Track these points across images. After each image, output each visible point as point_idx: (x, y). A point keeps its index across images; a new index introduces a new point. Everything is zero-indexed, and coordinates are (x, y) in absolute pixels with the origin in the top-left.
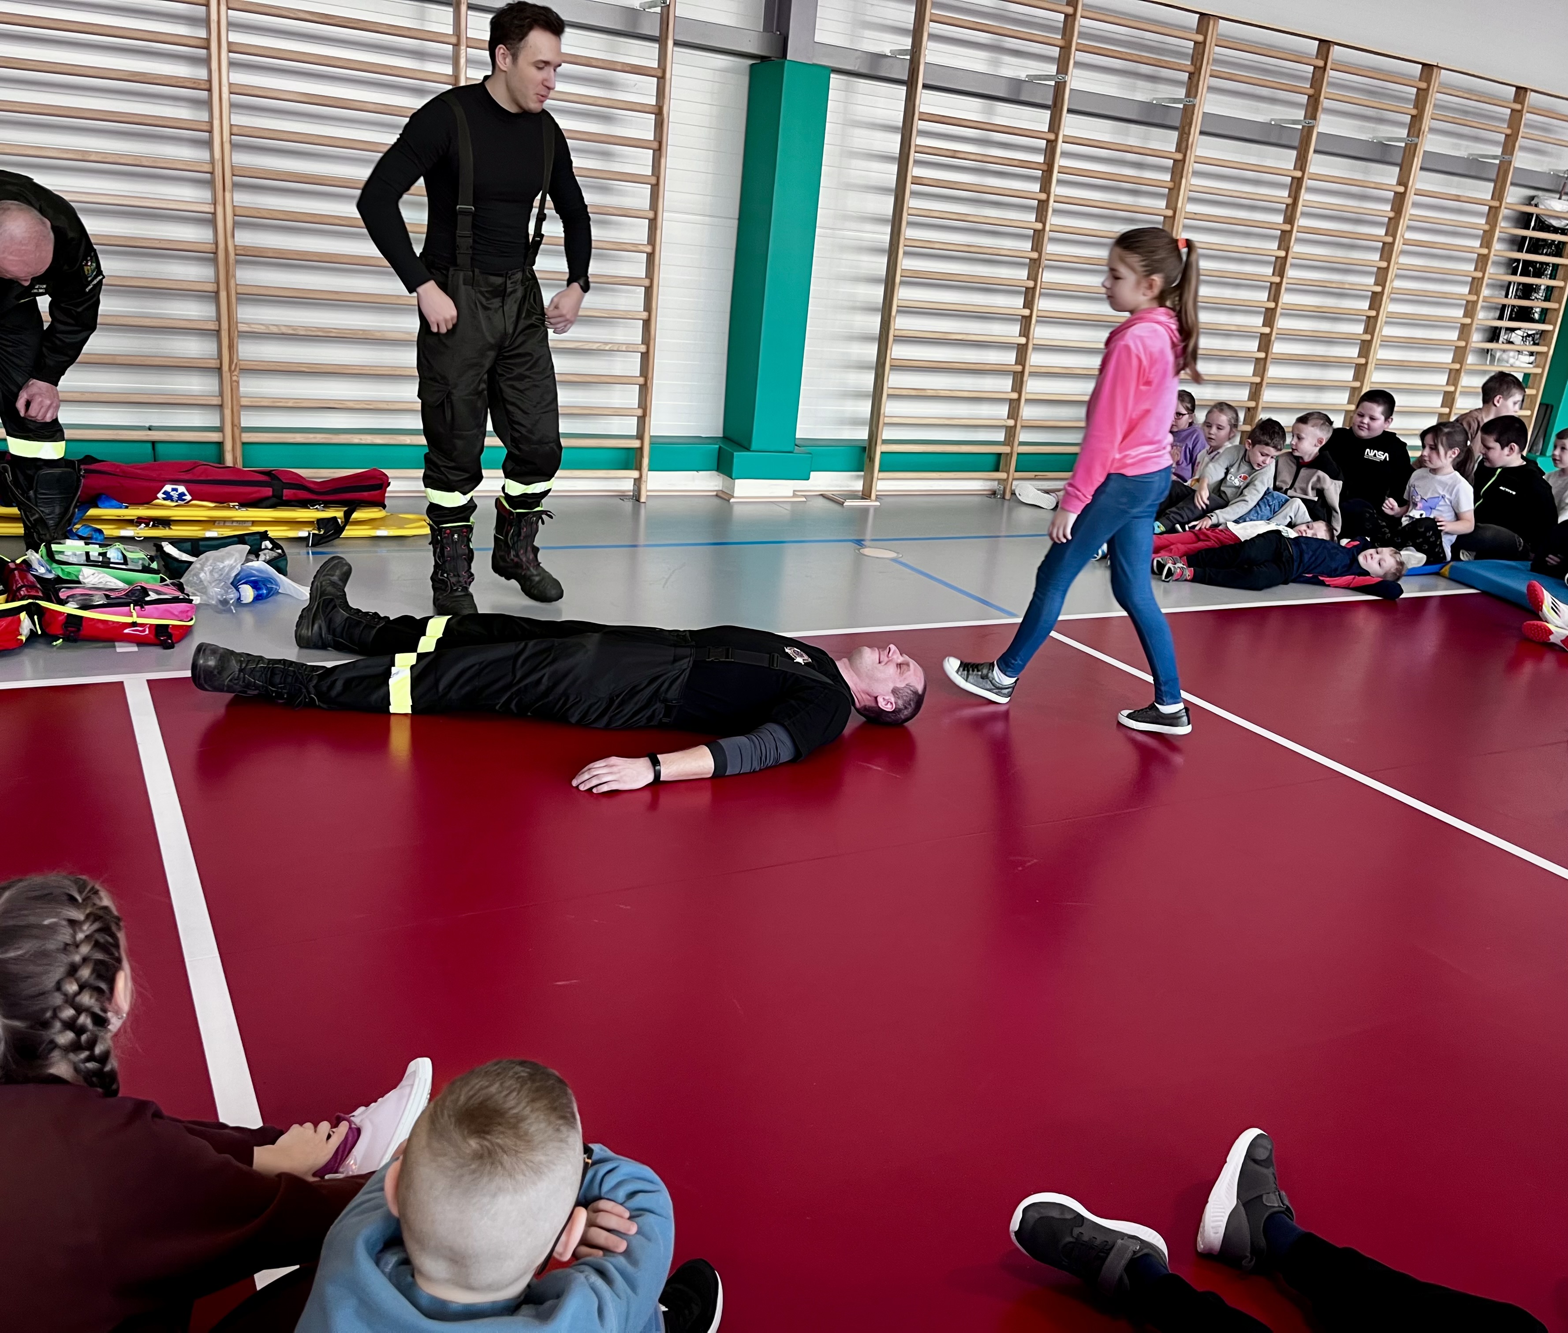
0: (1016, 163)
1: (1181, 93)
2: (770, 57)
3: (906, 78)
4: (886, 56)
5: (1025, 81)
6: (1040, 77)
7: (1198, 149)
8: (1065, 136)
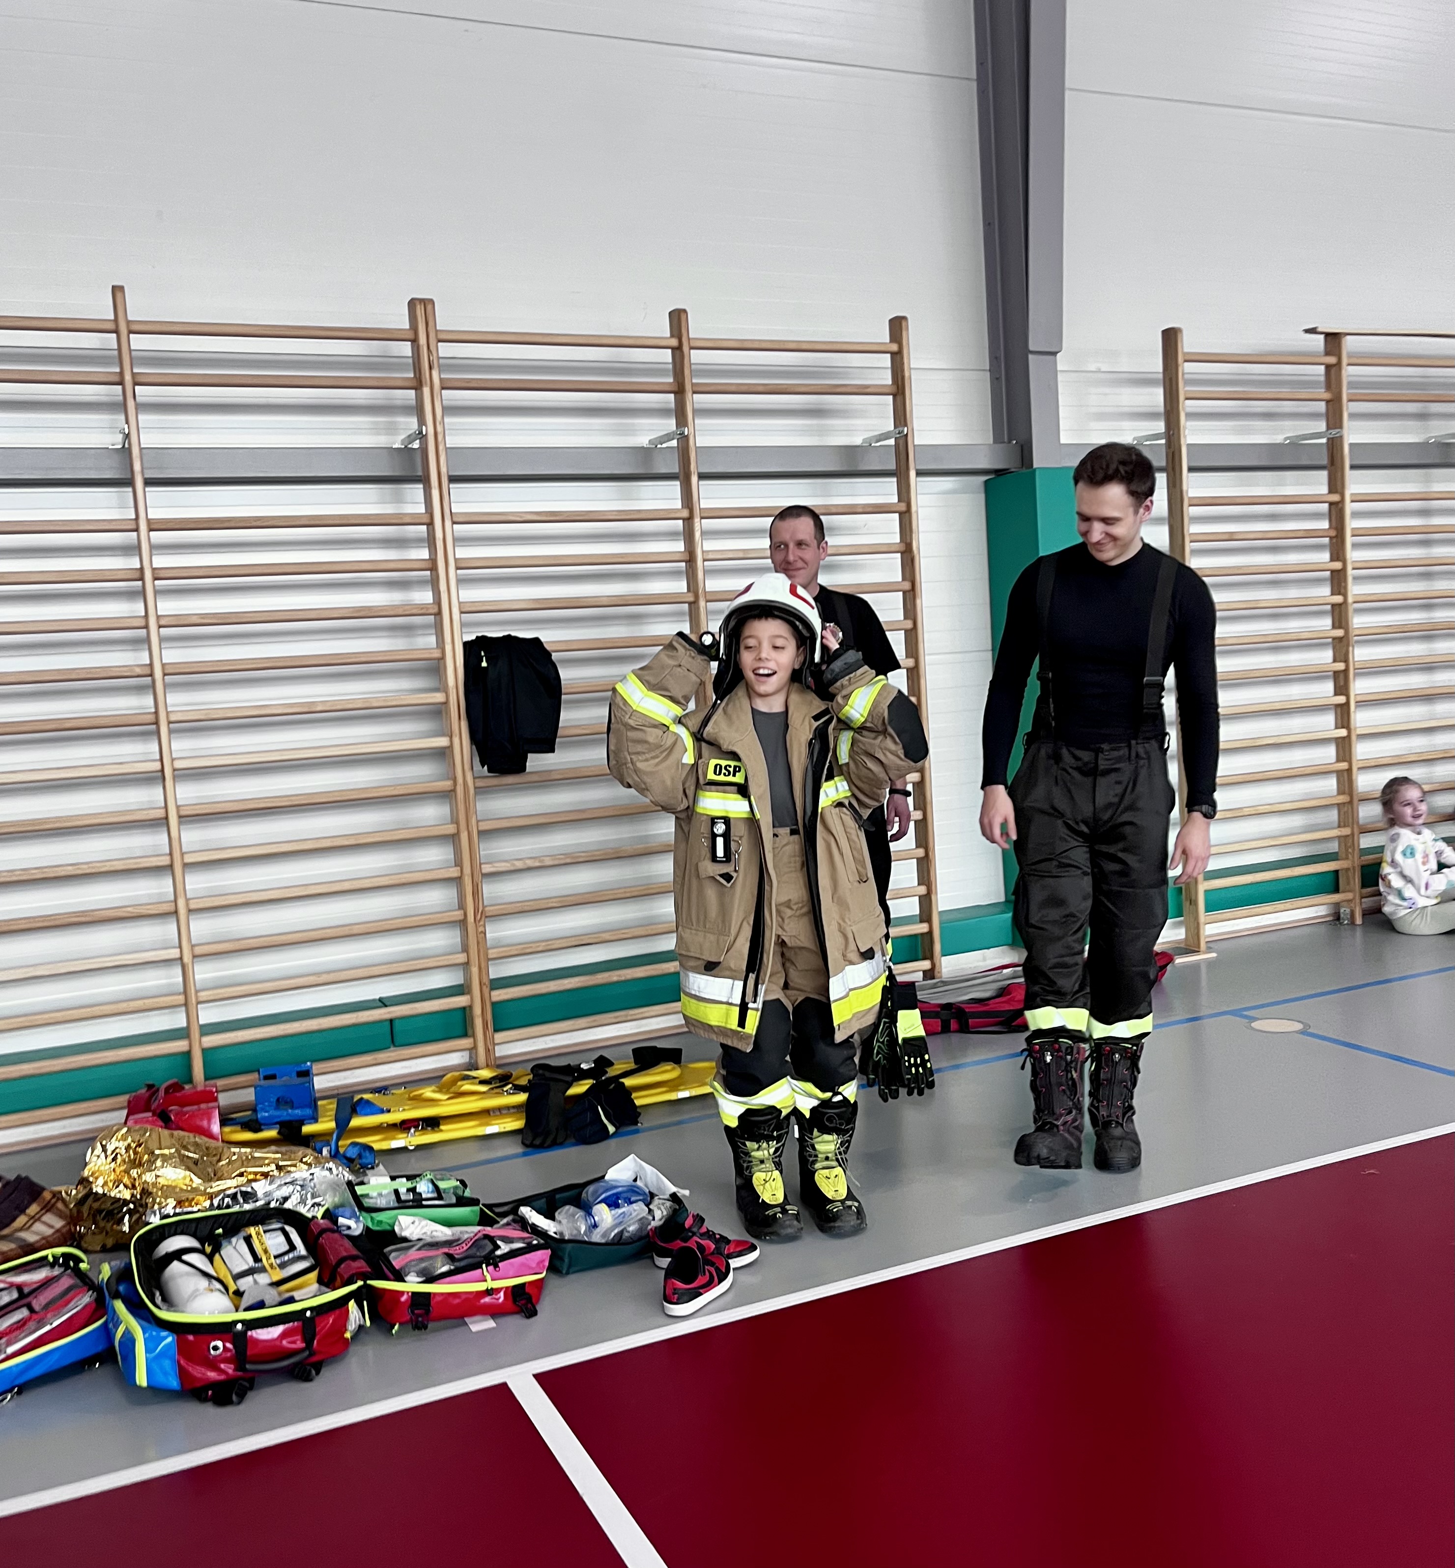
0: (1300, 534)
2: (1007, 470)
3: (1165, 464)
5: (1284, 444)
6: (1303, 437)
8: (1352, 494)
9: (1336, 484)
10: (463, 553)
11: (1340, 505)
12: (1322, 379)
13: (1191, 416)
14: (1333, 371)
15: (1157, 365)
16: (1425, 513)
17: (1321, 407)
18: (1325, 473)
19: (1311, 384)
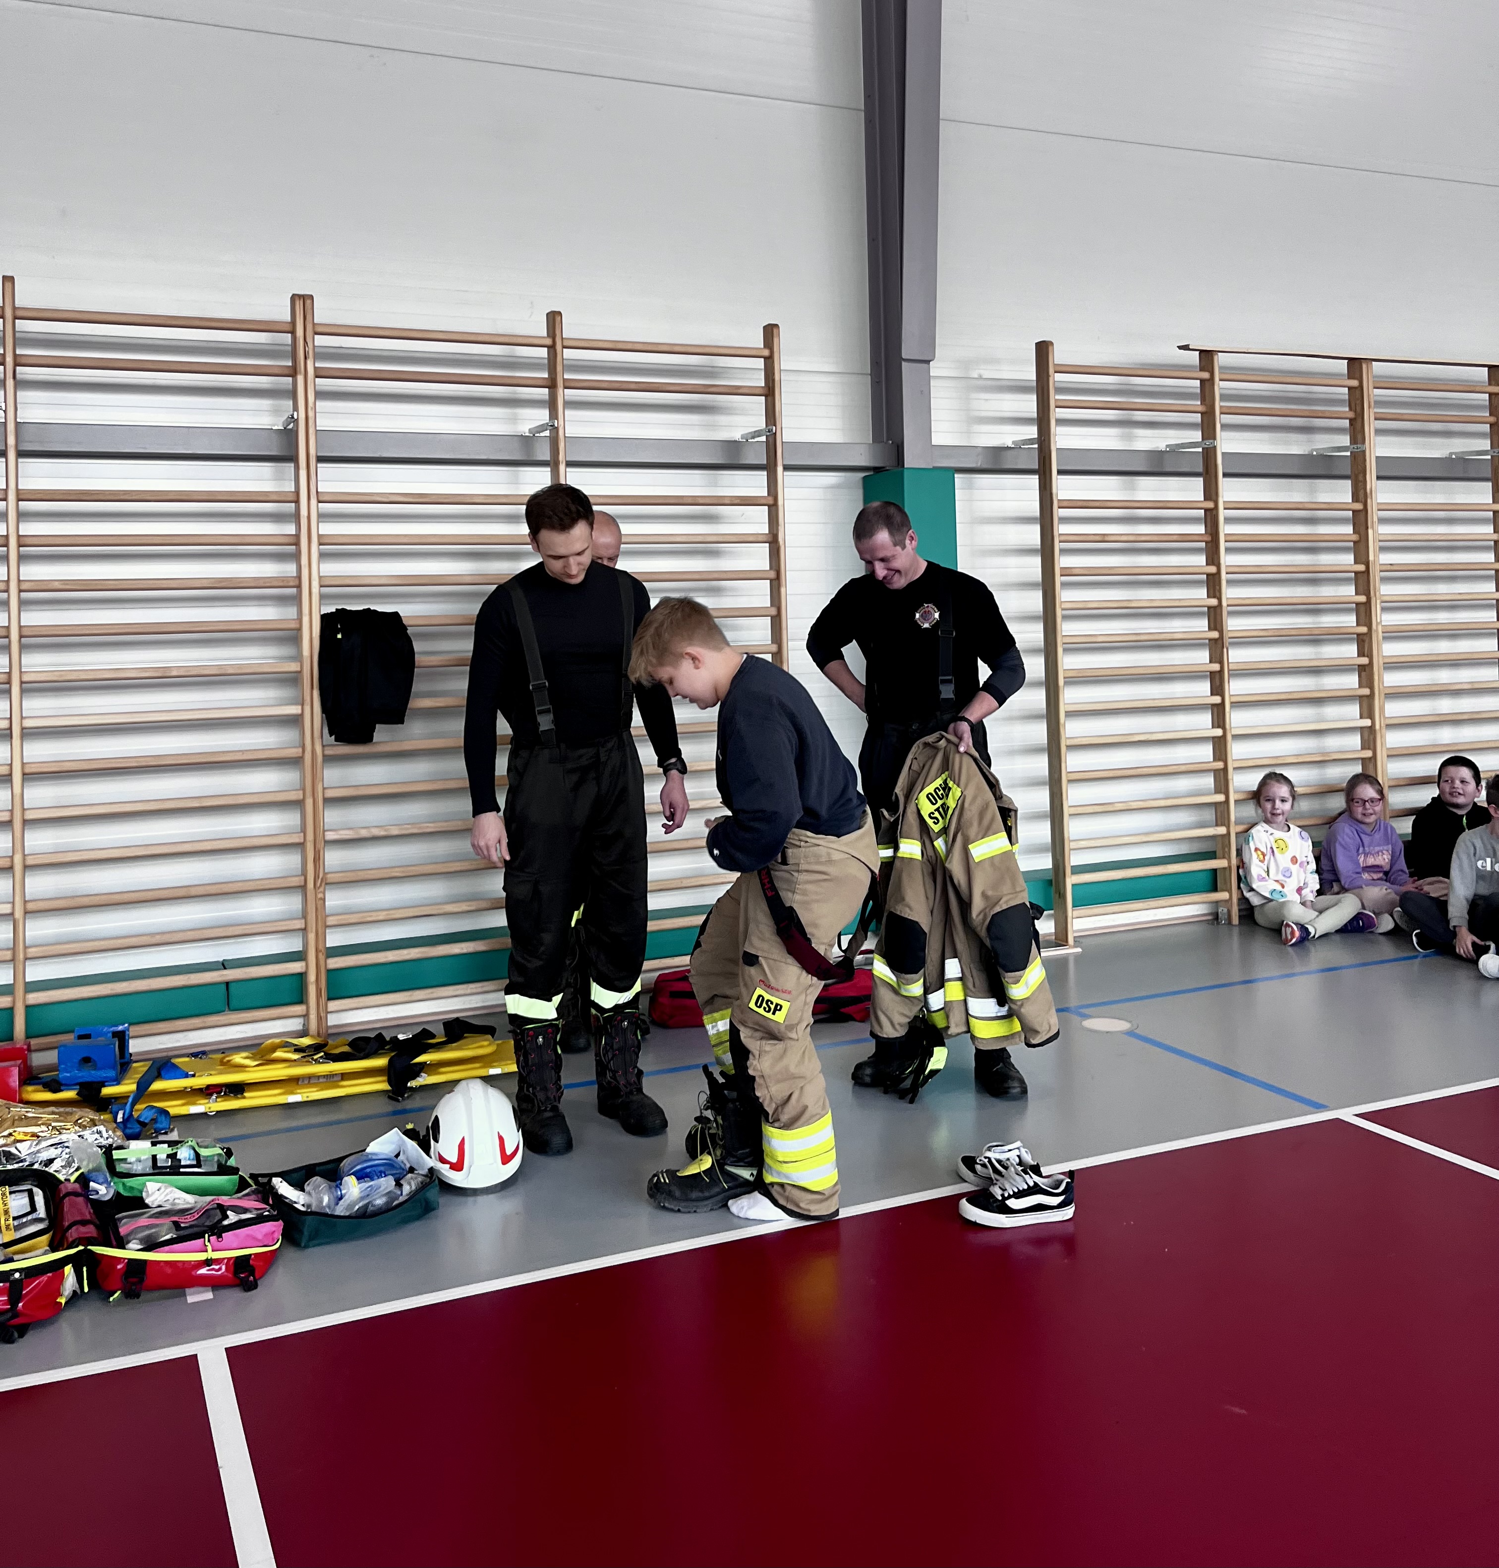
0: (1175, 538)
1: (1345, 440)
2: (884, 467)
3: (1037, 467)
4: (1008, 448)
5: (1166, 451)
6: (1183, 446)
7: (1377, 495)
8: (1224, 502)
9: (1211, 492)
11: (1214, 512)
12: (1199, 392)
13: (1060, 422)
14: (1207, 385)
15: (1031, 374)
16: (1311, 522)
17: (1197, 418)
18: (1200, 480)
19: (1190, 396)
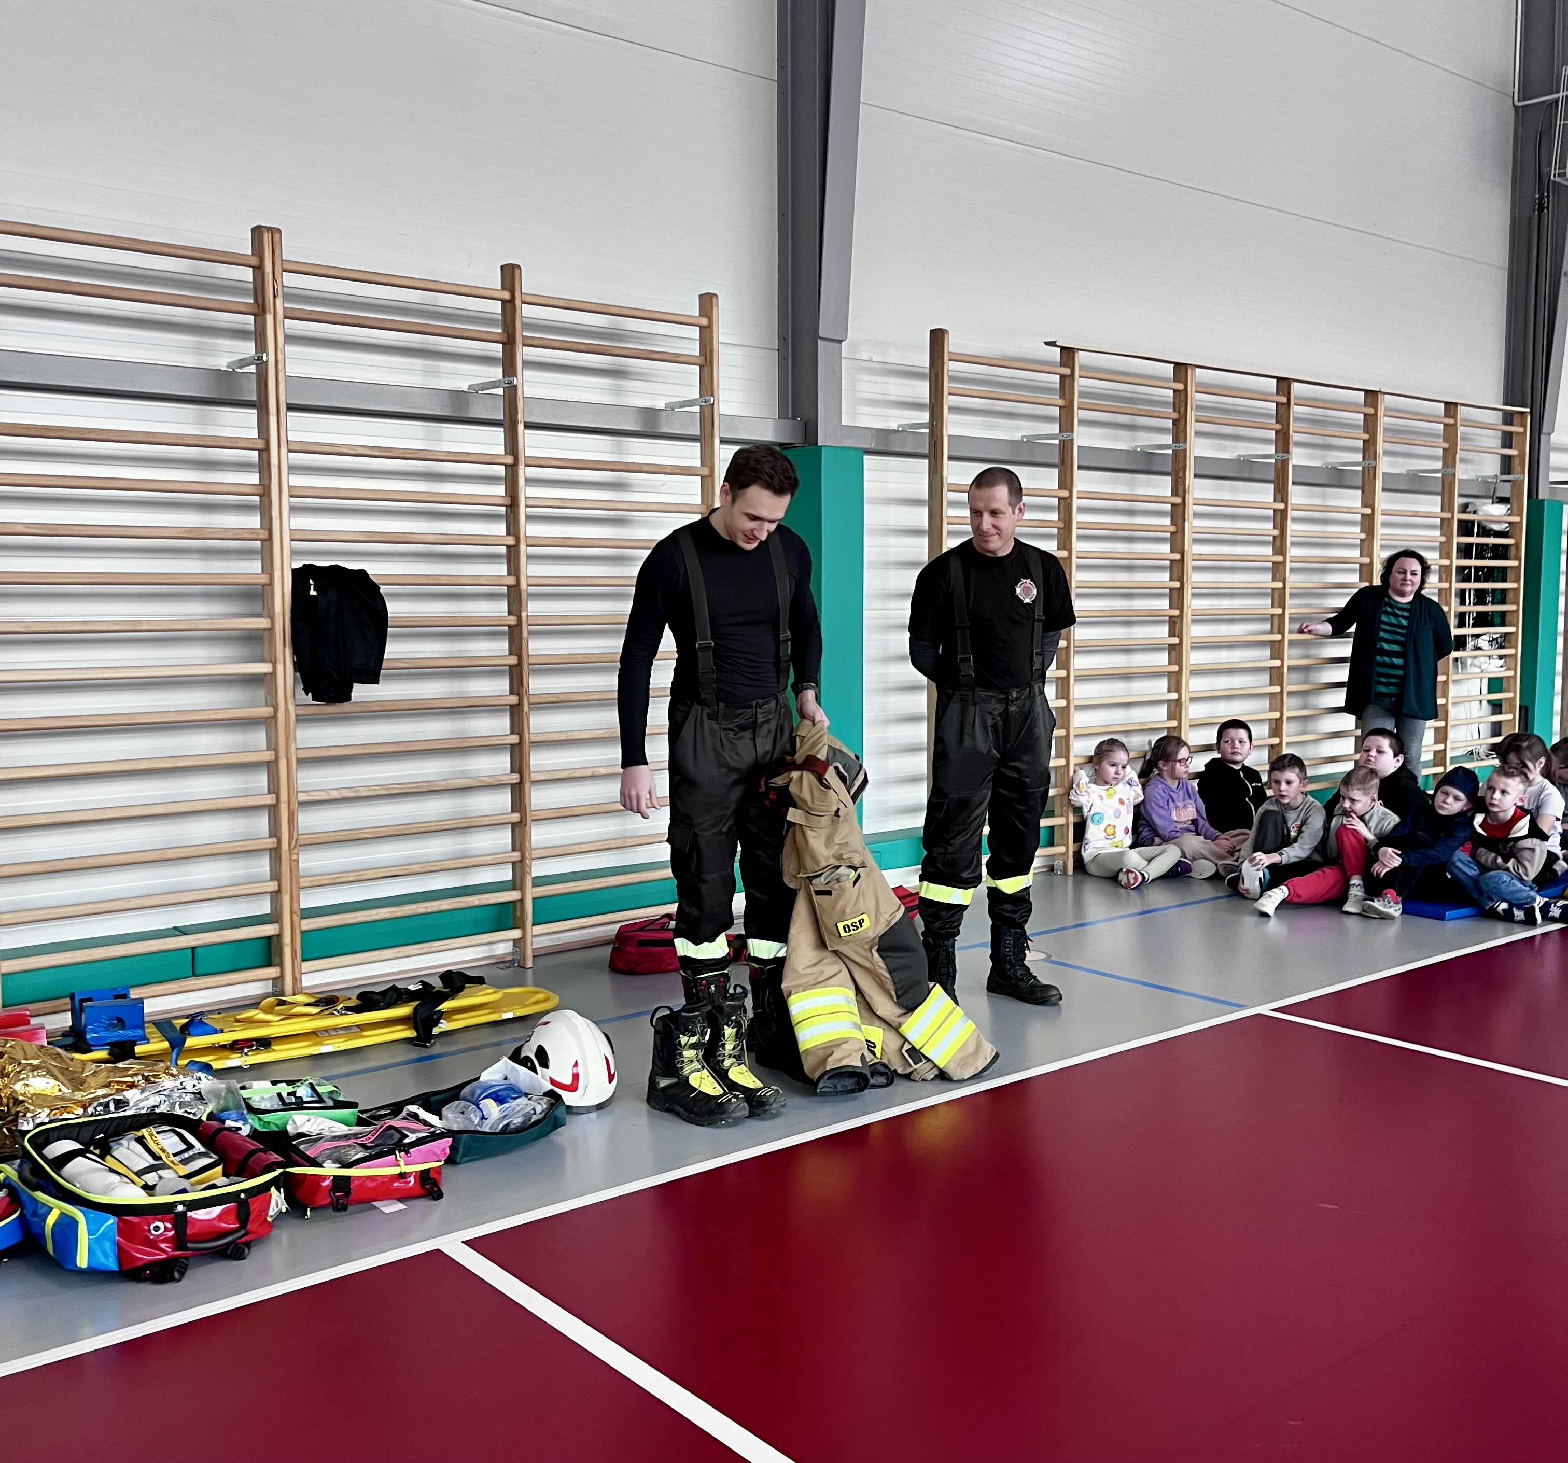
0: (1036, 523)
1: (1168, 439)
2: (794, 444)
3: (927, 451)
4: (894, 431)
5: (1023, 442)
6: (1040, 437)
7: (1195, 491)
8: (1078, 492)
9: (1066, 482)
10: (297, 481)
11: (1069, 500)
12: (1058, 386)
13: (953, 409)
14: (1067, 381)
15: (923, 360)
16: (1130, 512)
17: (1056, 411)
18: (1056, 471)
19: (1048, 390)
